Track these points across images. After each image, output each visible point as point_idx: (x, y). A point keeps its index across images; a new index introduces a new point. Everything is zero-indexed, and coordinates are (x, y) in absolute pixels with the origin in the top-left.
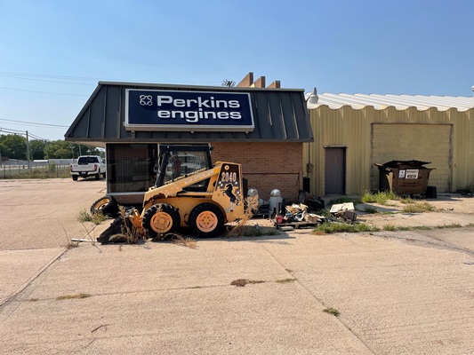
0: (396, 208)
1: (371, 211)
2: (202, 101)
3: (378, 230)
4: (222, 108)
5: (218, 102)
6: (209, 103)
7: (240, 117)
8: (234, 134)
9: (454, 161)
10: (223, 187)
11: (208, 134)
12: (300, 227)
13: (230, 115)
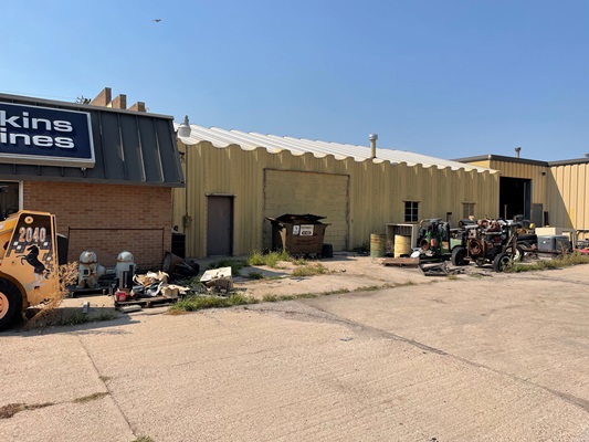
0: (286, 271)
1: (256, 277)
2: (7, 118)
3: (256, 302)
4: (41, 130)
5: (35, 121)
6: (20, 121)
7: (72, 145)
8: (62, 170)
9: (351, 216)
10: (21, 251)
11: (16, 168)
12: (152, 305)
13: (54, 142)
